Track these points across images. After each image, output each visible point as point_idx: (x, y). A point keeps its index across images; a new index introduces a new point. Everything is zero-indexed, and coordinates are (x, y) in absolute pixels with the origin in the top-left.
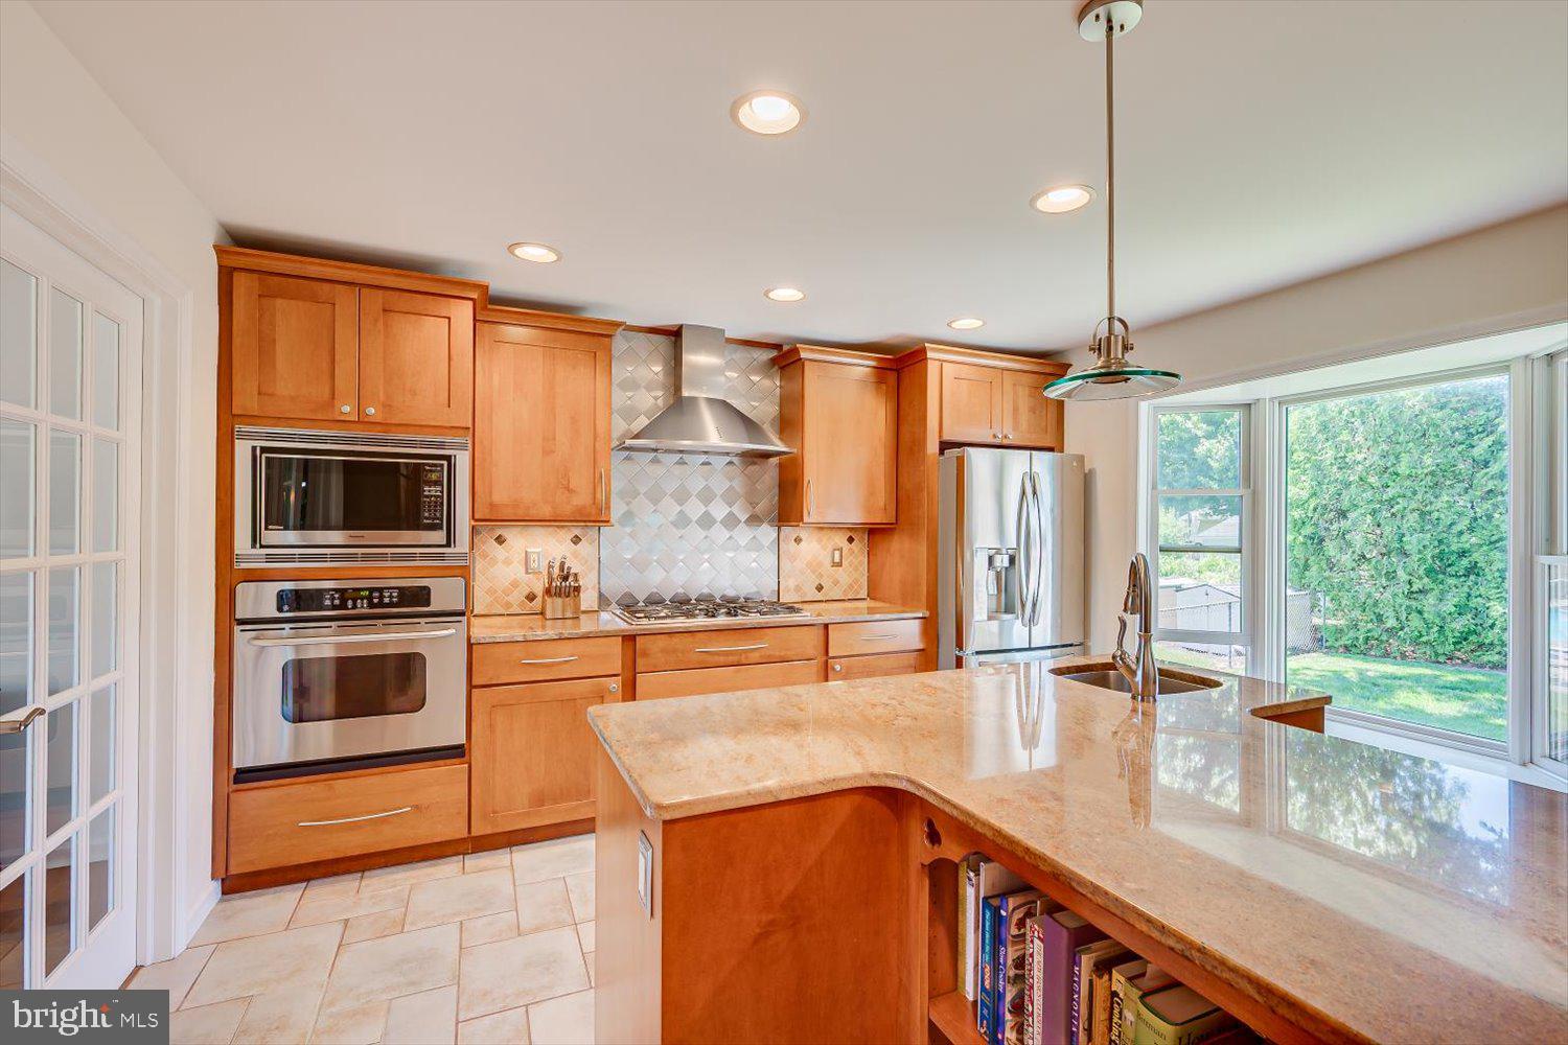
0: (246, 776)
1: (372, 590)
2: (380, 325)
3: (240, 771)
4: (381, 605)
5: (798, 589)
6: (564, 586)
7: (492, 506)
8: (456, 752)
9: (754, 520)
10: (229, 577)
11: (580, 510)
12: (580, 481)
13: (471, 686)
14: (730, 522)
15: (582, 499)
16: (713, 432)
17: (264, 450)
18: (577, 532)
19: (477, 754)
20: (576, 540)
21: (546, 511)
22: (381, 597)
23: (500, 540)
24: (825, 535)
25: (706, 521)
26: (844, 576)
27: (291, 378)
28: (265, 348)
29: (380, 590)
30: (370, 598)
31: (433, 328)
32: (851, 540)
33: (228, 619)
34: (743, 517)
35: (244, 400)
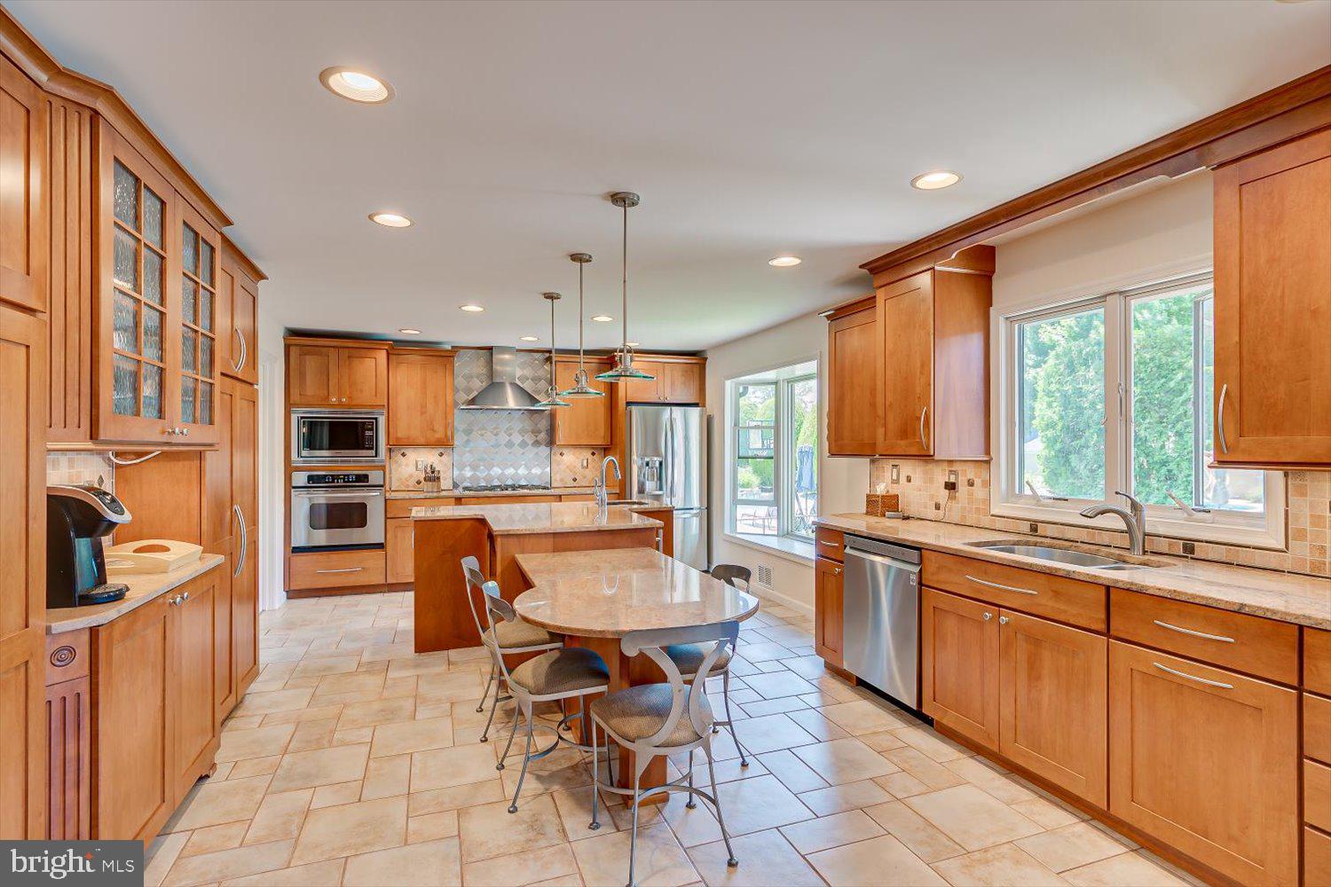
0: (296, 550)
1: (345, 475)
2: (347, 363)
3: (294, 548)
4: (349, 482)
5: (562, 480)
6: (433, 477)
7: (398, 439)
8: (380, 546)
9: (537, 443)
10: (289, 469)
11: (438, 440)
12: (439, 427)
13: (386, 518)
14: (523, 444)
15: (440, 435)
16: (511, 401)
17: (302, 418)
18: (441, 450)
19: (389, 547)
20: (441, 455)
21: (423, 441)
22: (348, 478)
23: (404, 455)
24: (578, 451)
25: (510, 444)
26: (589, 474)
27: (312, 388)
28: (302, 375)
29: (348, 475)
30: (344, 479)
31: (369, 363)
32: (593, 454)
33: (289, 487)
34: (530, 442)
35: (295, 397)
